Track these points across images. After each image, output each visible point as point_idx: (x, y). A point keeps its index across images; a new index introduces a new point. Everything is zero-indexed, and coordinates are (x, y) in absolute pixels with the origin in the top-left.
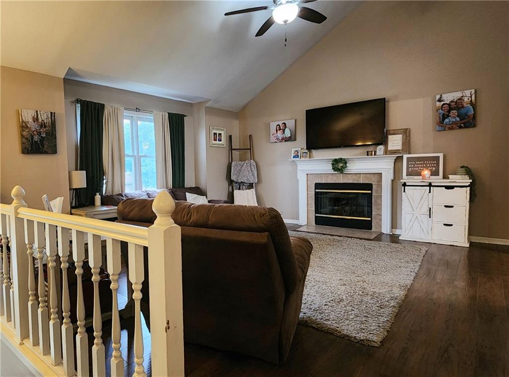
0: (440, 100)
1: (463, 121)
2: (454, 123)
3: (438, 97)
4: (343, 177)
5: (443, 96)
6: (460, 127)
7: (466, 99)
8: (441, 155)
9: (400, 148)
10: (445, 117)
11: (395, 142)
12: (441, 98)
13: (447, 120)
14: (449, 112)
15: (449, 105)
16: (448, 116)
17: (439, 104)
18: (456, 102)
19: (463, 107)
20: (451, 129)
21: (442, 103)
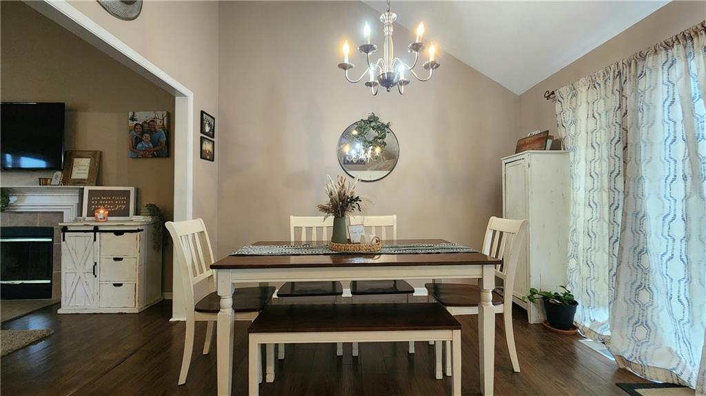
0: (132, 119)
1: (156, 149)
2: (147, 150)
3: (131, 114)
4: (10, 218)
5: (136, 114)
6: (154, 156)
7: (158, 122)
8: (132, 190)
9: (85, 176)
10: (138, 140)
11: (81, 168)
12: (134, 115)
13: (140, 145)
14: (142, 135)
15: (142, 126)
16: (141, 140)
17: (132, 124)
18: (149, 124)
19: (155, 131)
20: (144, 157)
21: (135, 122)
